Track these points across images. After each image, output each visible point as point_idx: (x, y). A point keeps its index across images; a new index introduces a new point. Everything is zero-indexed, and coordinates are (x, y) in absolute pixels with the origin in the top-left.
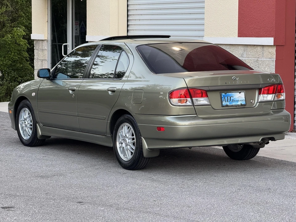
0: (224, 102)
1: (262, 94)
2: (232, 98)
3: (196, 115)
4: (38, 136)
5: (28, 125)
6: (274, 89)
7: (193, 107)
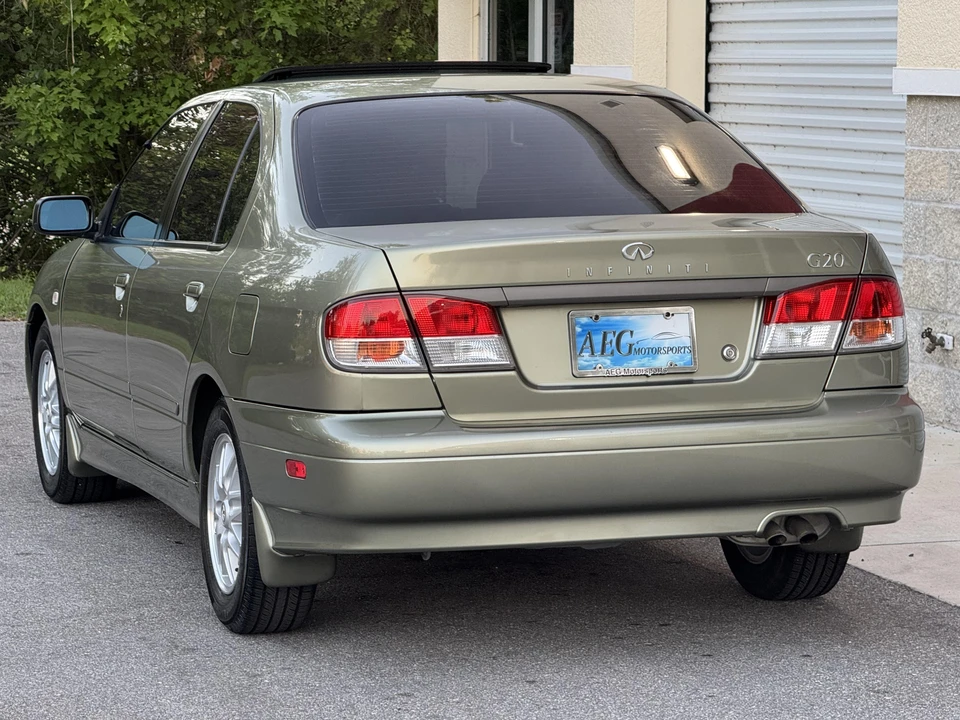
0: (586, 355)
1: (780, 321)
2: (626, 339)
4: (70, 465)
5: (53, 419)
6: (840, 299)
7: (427, 376)
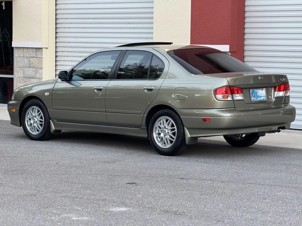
0: (252, 97)
1: (277, 91)
3: (234, 108)
4: (52, 131)
5: (38, 121)
7: (233, 101)
